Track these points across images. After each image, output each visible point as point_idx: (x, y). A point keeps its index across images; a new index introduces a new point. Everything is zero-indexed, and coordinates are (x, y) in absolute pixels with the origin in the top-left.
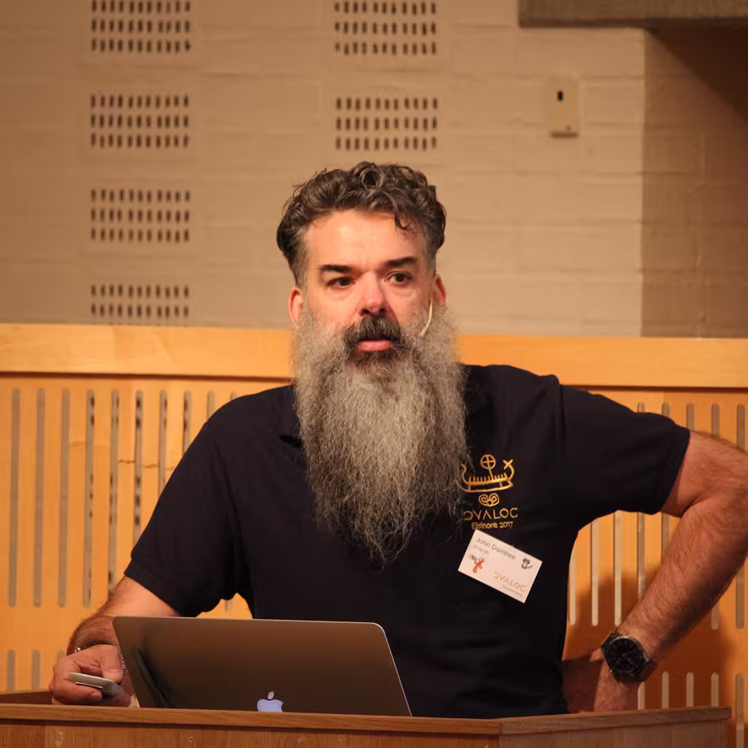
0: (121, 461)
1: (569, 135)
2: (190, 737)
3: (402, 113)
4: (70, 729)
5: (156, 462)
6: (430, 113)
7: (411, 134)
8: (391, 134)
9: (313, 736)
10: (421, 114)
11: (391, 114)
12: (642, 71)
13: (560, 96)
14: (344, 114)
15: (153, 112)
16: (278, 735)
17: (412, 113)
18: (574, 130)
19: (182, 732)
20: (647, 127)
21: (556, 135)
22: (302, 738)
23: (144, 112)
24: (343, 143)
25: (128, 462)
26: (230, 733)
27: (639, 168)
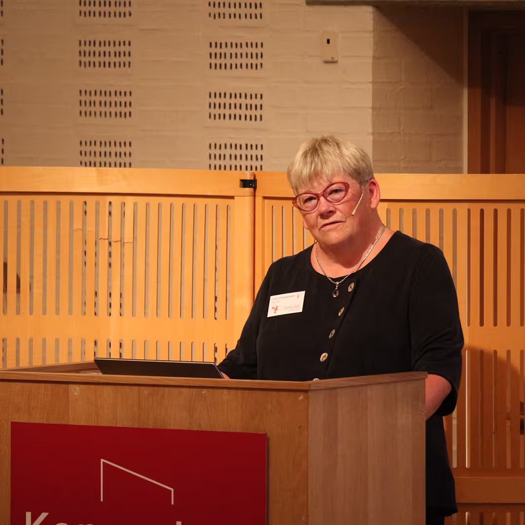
0: (101, 239)
1: (333, 62)
2: (146, 391)
3: (244, 50)
4: (82, 386)
5: (120, 240)
6: (259, 50)
7: (249, 61)
8: (239, 61)
9: (211, 390)
10: (254, 51)
11: (239, 51)
12: (371, 28)
13: (328, 41)
14: (213, 50)
15: (112, 49)
16: (192, 390)
17: (250, 50)
18: (336, 59)
19: (142, 388)
20: (374, 57)
21: (326, 62)
22: (204, 391)
23: (107, 49)
24: (213, 66)
25: (104, 239)
26: (167, 389)
27: (371, 80)
